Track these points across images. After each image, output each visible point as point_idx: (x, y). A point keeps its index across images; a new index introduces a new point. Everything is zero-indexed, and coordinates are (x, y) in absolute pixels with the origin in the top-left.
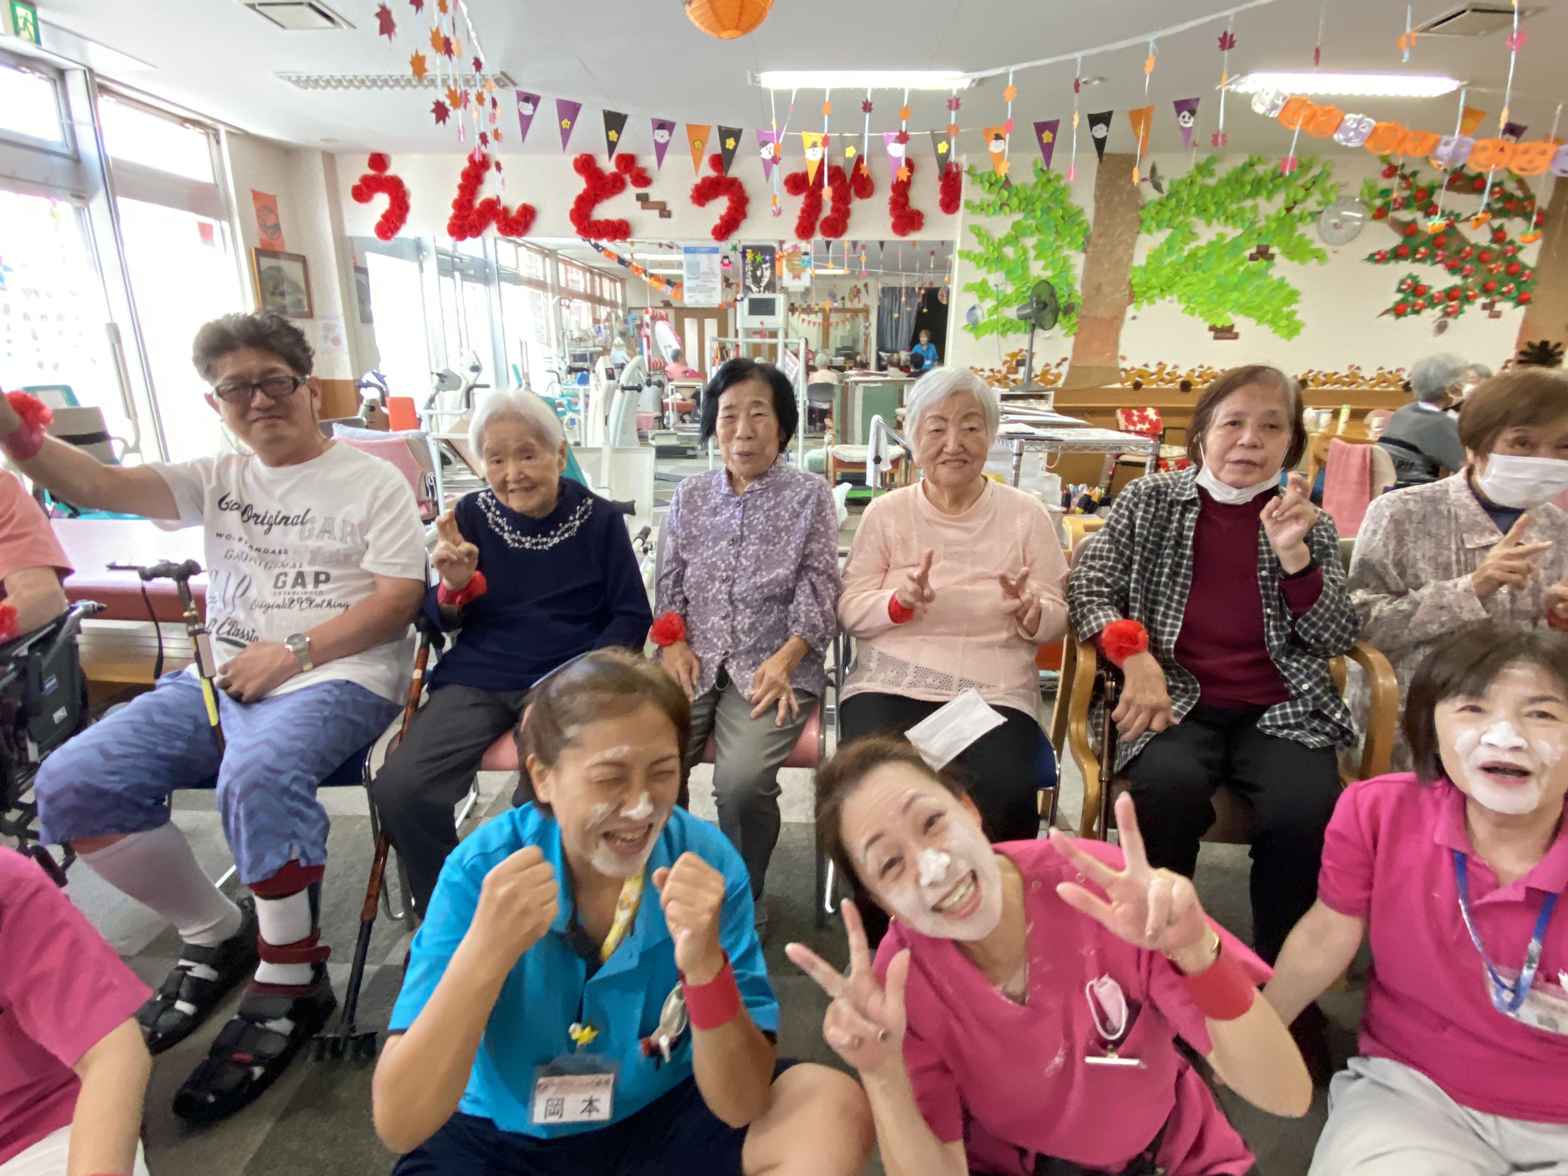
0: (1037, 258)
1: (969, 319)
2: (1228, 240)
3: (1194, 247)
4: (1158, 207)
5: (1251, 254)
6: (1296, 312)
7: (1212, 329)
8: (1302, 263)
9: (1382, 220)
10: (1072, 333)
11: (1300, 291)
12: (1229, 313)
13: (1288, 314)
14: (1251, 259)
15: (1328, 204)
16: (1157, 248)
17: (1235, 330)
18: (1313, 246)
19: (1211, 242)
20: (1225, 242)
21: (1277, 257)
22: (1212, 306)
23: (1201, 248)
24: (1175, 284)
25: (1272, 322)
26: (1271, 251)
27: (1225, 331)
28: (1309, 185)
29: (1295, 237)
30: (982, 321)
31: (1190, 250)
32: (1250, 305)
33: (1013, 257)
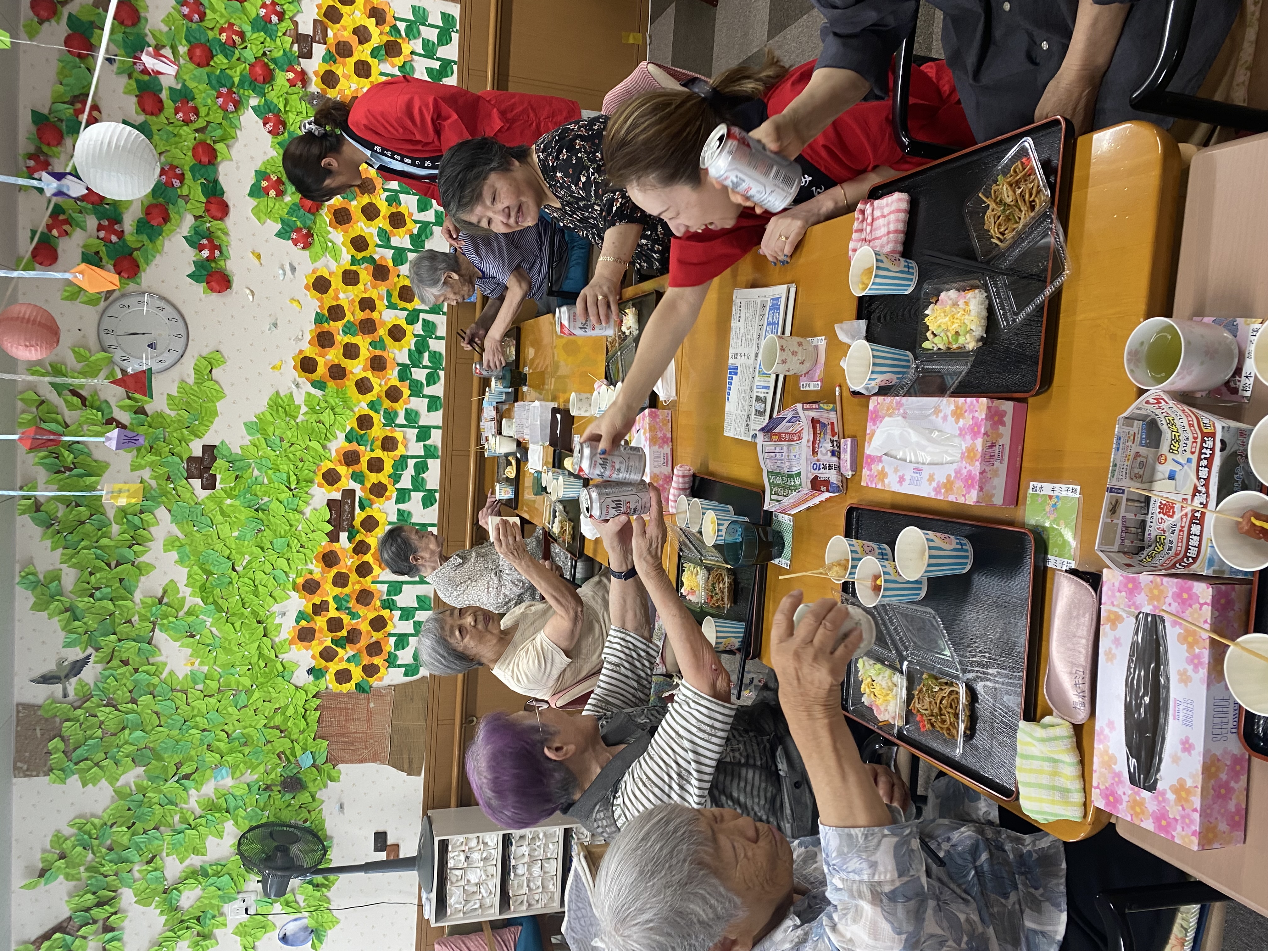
0: (200, 851)
1: (304, 942)
2: (176, 530)
3: (189, 590)
4: (115, 663)
5: (203, 487)
6: (309, 394)
7: (333, 537)
8: (220, 394)
9: (141, 261)
10: (334, 773)
11: (273, 391)
12: (308, 510)
13: (313, 410)
14: (213, 487)
15: (111, 362)
16: (189, 651)
17: (338, 496)
18: (191, 380)
19: (181, 561)
20: (181, 535)
21: (210, 439)
22: (295, 544)
23: (190, 576)
24: (254, 613)
25: (325, 438)
26: (199, 453)
27: (340, 515)
28: (76, 400)
29: (173, 414)
30: (308, 921)
31: (193, 595)
32: (293, 478)
33: (198, 891)
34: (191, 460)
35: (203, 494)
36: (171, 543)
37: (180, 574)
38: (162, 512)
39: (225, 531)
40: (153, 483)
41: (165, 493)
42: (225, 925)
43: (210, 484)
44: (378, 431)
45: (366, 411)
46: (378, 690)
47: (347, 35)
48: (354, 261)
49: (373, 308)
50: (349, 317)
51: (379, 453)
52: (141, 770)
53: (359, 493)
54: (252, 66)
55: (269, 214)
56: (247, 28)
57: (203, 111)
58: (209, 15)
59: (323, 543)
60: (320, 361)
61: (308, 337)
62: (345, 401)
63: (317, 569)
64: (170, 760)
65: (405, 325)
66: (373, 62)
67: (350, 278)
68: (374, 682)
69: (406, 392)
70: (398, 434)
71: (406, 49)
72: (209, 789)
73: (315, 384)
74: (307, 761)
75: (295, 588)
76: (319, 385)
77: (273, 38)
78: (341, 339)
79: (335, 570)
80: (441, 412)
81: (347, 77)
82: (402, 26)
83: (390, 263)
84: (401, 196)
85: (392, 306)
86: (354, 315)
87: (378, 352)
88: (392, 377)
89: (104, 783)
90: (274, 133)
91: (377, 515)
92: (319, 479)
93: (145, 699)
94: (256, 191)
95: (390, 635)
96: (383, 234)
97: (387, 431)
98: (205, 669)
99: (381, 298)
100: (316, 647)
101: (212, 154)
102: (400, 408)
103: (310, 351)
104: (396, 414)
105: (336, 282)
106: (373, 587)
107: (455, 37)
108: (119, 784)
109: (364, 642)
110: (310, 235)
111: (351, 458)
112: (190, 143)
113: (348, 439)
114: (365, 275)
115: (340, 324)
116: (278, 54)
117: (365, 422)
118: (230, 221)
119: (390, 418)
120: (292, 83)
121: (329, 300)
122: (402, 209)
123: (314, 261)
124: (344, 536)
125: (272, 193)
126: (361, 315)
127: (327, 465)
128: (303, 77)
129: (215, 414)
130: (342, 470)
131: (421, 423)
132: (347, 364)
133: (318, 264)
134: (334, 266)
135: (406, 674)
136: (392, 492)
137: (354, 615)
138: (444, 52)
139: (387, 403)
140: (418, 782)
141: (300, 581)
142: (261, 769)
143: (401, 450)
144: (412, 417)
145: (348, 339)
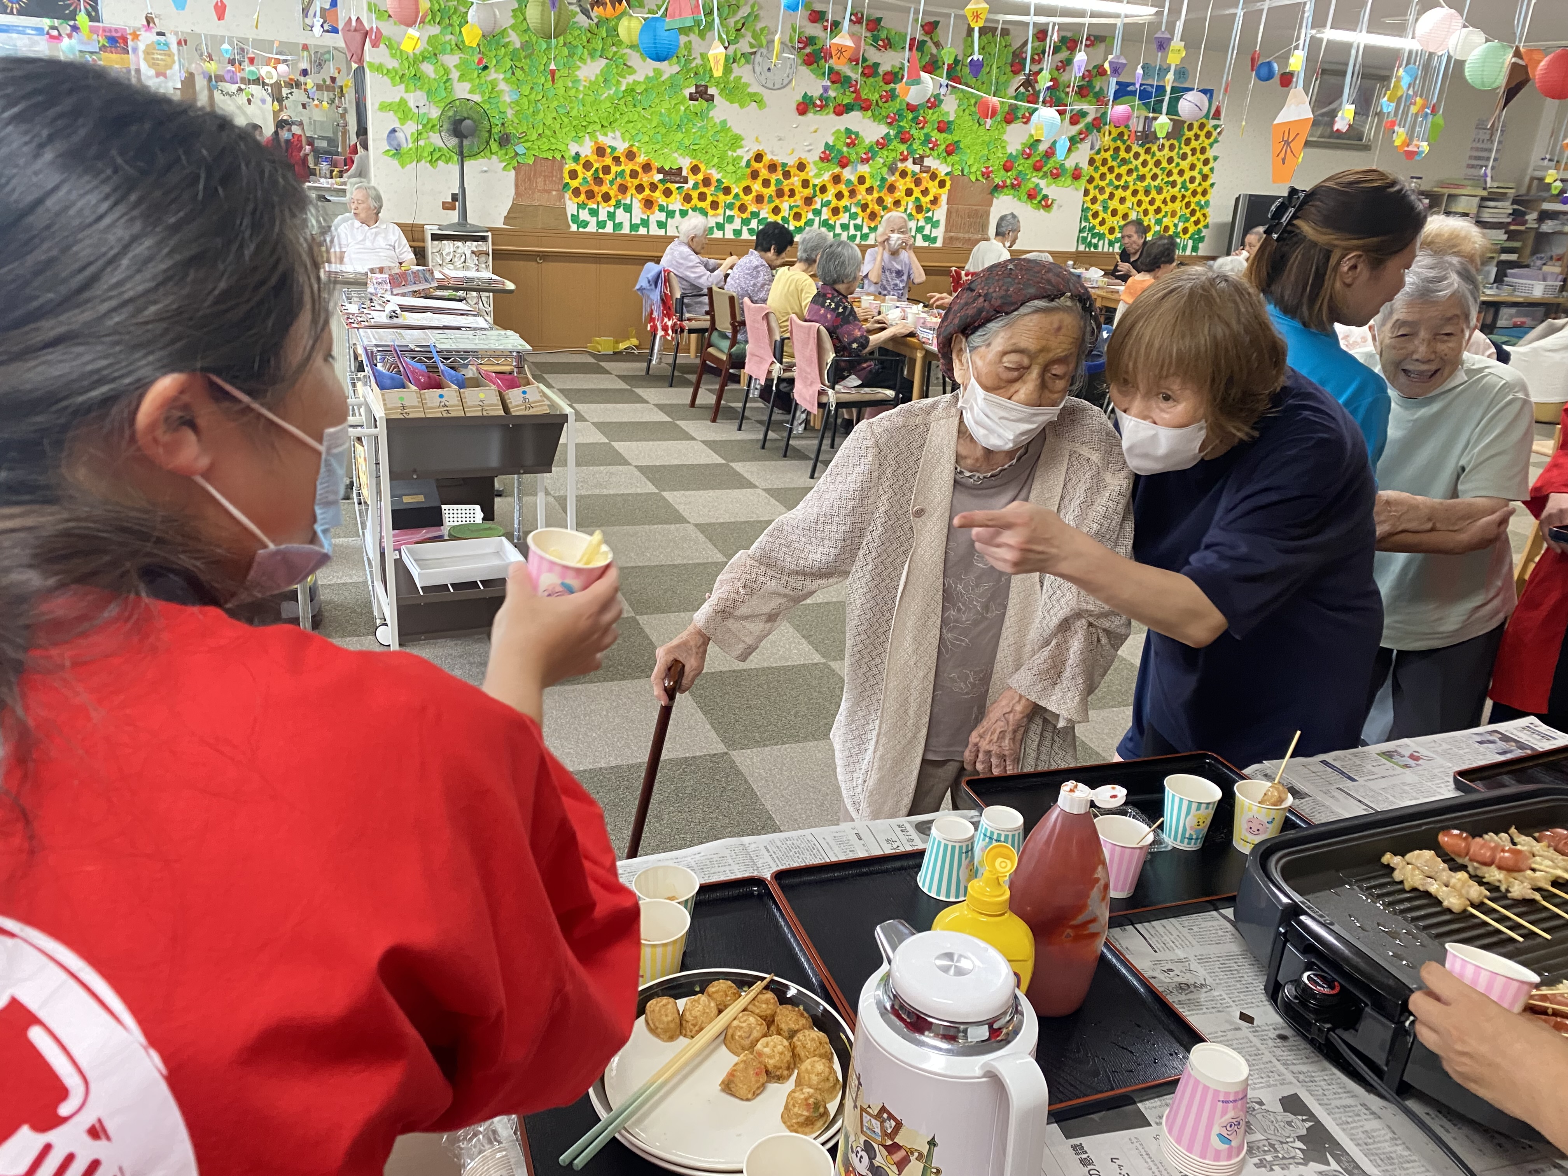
0: (461, 78)
1: (390, 144)
2: (665, 77)
3: (631, 81)
4: (589, 35)
5: (691, 94)
6: (742, 158)
7: (660, 170)
8: (742, 106)
9: (811, 67)
10: (511, 166)
11: (744, 135)
12: (676, 155)
13: (734, 160)
14: (691, 99)
15: (760, 46)
16: (593, 79)
17: (684, 173)
18: (750, 90)
19: (647, 78)
20: (663, 78)
21: (717, 98)
22: (658, 147)
23: (639, 83)
24: (616, 120)
25: (719, 167)
26: (710, 91)
27: (673, 174)
28: (739, 26)
29: (732, 78)
30: (405, 147)
31: (628, 84)
32: (696, 147)
33: (433, 76)
34: (706, 87)
35: (687, 93)
36: (658, 72)
37: (640, 77)
38: (676, 68)
39: (666, 105)
40: (693, 65)
41: (688, 71)
42: (406, 92)
43: (692, 98)
44: (722, 198)
45: (734, 191)
46: (563, 197)
47: (924, 184)
48: (815, 186)
49: (790, 197)
50: (786, 182)
51: (710, 199)
52: (518, 46)
53: (686, 186)
54: (908, 132)
55: (837, 139)
56: (925, 131)
57: (886, 105)
58: (931, 111)
59: (657, 164)
60: (761, 165)
61: (775, 158)
62: (738, 180)
63: (641, 159)
64: (524, 63)
65: (781, 215)
66: (913, 198)
67: (805, 184)
68: (568, 195)
69: (744, 216)
70: (720, 211)
71: (920, 216)
72: (503, 86)
73: (748, 161)
74: (520, 149)
75: (632, 146)
76: (748, 165)
77: (921, 144)
78: (773, 178)
79: (640, 170)
80: (732, 237)
81: (905, 184)
82: (930, 214)
83: (813, 207)
84: (847, 214)
85: (791, 208)
86: (786, 185)
87: (766, 199)
88: (752, 208)
89: (512, 21)
90: (878, 142)
91: (673, 197)
92: (695, 162)
93: (566, 51)
94: (848, 131)
95: (598, 204)
96: (828, 203)
97: (722, 204)
98: (581, 88)
99: (795, 201)
100: (593, 158)
101: (866, 109)
102: (734, 212)
103: (767, 159)
104: (731, 210)
105: (803, 175)
106: (629, 195)
107: (926, 244)
108: (510, 31)
109: (596, 189)
110: (828, 161)
111: (707, 182)
112: (871, 97)
113: (718, 181)
114: (808, 192)
115: (781, 177)
116: (915, 146)
117: (727, 191)
118: (833, 116)
119: (730, 206)
120: (901, 154)
121: (794, 171)
122: (841, 214)
123: (815, 163)
124: (661, 176)
125: (848, 141)
126: (786, 189)
127: (703, 167)
128: (904, 159)
129: (732, 103)
130: (700, 177)
131: (727, 225)
132: (759, 181)
133: (812, 166)
134: (811, 174)
135: (572, 215)
136: (687, 206)
137: (612, 182)
138: (919, 236)
139: (738, 204)
140: (500, 224)
141: (635, 149)
142: (516, 121)
143: (711, 212)
144: (730, 219)
145: (773, 182)
